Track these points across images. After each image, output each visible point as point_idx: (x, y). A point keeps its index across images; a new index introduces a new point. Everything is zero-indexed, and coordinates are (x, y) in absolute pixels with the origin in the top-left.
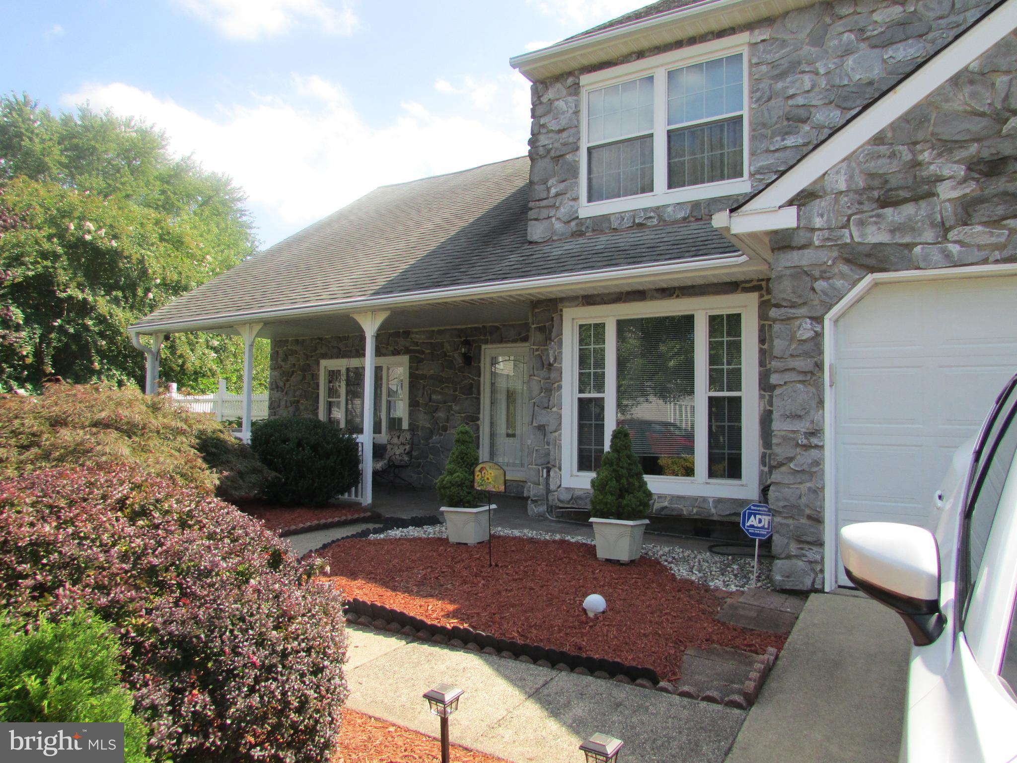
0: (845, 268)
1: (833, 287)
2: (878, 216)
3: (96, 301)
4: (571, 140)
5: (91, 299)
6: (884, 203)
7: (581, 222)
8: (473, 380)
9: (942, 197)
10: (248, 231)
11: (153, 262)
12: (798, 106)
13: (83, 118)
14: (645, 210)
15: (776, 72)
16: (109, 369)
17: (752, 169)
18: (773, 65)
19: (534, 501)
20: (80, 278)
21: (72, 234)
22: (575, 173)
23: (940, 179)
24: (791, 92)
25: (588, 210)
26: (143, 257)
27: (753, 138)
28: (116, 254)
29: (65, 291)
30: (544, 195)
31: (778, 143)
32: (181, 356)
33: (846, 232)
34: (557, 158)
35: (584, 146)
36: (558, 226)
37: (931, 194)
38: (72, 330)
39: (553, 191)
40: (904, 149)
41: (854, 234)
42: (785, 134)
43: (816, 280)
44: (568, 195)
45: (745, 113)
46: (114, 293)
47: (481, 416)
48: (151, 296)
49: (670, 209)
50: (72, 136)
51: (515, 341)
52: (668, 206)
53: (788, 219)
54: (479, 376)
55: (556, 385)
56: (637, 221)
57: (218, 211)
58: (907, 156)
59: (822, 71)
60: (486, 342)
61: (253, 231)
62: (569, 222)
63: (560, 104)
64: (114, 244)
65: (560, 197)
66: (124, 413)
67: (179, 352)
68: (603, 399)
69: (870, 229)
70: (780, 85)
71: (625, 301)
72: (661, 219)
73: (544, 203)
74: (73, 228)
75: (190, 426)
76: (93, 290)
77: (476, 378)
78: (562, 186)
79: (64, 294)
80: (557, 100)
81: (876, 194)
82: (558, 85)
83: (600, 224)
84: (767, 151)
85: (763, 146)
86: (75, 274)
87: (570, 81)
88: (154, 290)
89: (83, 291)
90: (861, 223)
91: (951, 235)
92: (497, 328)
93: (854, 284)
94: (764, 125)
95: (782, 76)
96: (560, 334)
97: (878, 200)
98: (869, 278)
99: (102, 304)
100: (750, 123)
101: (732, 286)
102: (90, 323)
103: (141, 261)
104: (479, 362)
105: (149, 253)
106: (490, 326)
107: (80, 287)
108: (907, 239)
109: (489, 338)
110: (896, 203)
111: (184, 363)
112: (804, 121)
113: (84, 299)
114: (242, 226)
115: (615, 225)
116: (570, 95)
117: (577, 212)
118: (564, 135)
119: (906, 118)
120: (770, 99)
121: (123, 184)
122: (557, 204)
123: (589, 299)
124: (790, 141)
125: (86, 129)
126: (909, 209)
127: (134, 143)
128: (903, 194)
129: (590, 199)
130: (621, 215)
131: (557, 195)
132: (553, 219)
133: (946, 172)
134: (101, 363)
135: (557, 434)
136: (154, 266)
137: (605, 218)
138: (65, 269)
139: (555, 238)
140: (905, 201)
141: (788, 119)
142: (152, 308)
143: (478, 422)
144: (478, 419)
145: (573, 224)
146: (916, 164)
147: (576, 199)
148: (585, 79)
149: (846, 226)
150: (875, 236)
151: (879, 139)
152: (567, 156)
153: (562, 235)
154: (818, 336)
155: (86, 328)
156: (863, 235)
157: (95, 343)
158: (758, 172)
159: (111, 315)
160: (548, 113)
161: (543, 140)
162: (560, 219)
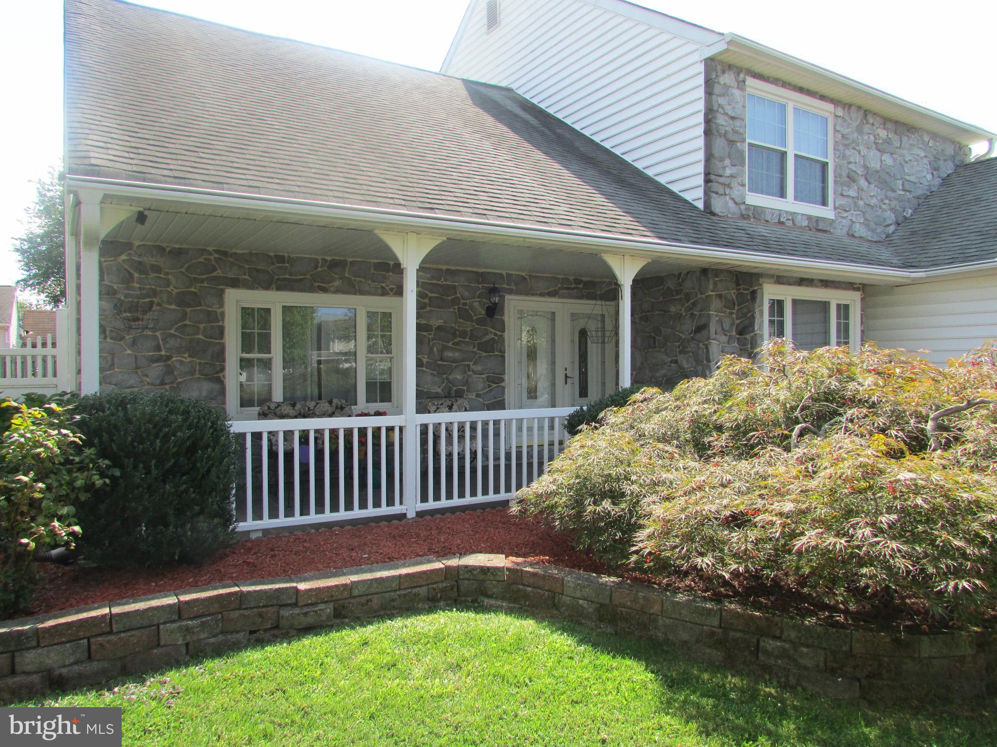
7: (748, 207)
8: (495, 335)
14: (784, 212)
17: (835, 204)
18: (844, 137)
27: (834, 182)
30: (722, 172)
34: (730, 143)
35: (747, 140)
36: (731, 205)
39: (728, 172)
42: (848, 186)
45: (830, 161)
47: (506, 377)
49: (798, 217)
51: (542, 295)
52: (798, 214)
54: (503, 331)
56: (781, 220)
59: (862, 153)
60: (510, 292)
62: (740, 204)
63: (733, 93)
70: (847, 153)
72: (793, 222)
73: (722, 180)
77: (499, 333)
83: (757, 213)
84: (840, 194)
85: (839, 189)
87: (740, 76)
92: (524, 278)
96: (761, 305)
100: (833, 170)
101: (850, 286)
104: (503, 315)
106: (515, 275)
109: (514, 288)
115: (768, 218)
120: (842, 158)
123: (781, 279)
124: (850, 193)
130: (771, 210)
131: (731, 176)
132: (728, 197)
139: (729, 215)
143: (503, 384)
144: (503, 380)
148: (750, 81)
152: (738, 144)
153: (735, 214)
158: (839, 206)
160: (722, 95)
161: (721, 120)
162: (733, 199)
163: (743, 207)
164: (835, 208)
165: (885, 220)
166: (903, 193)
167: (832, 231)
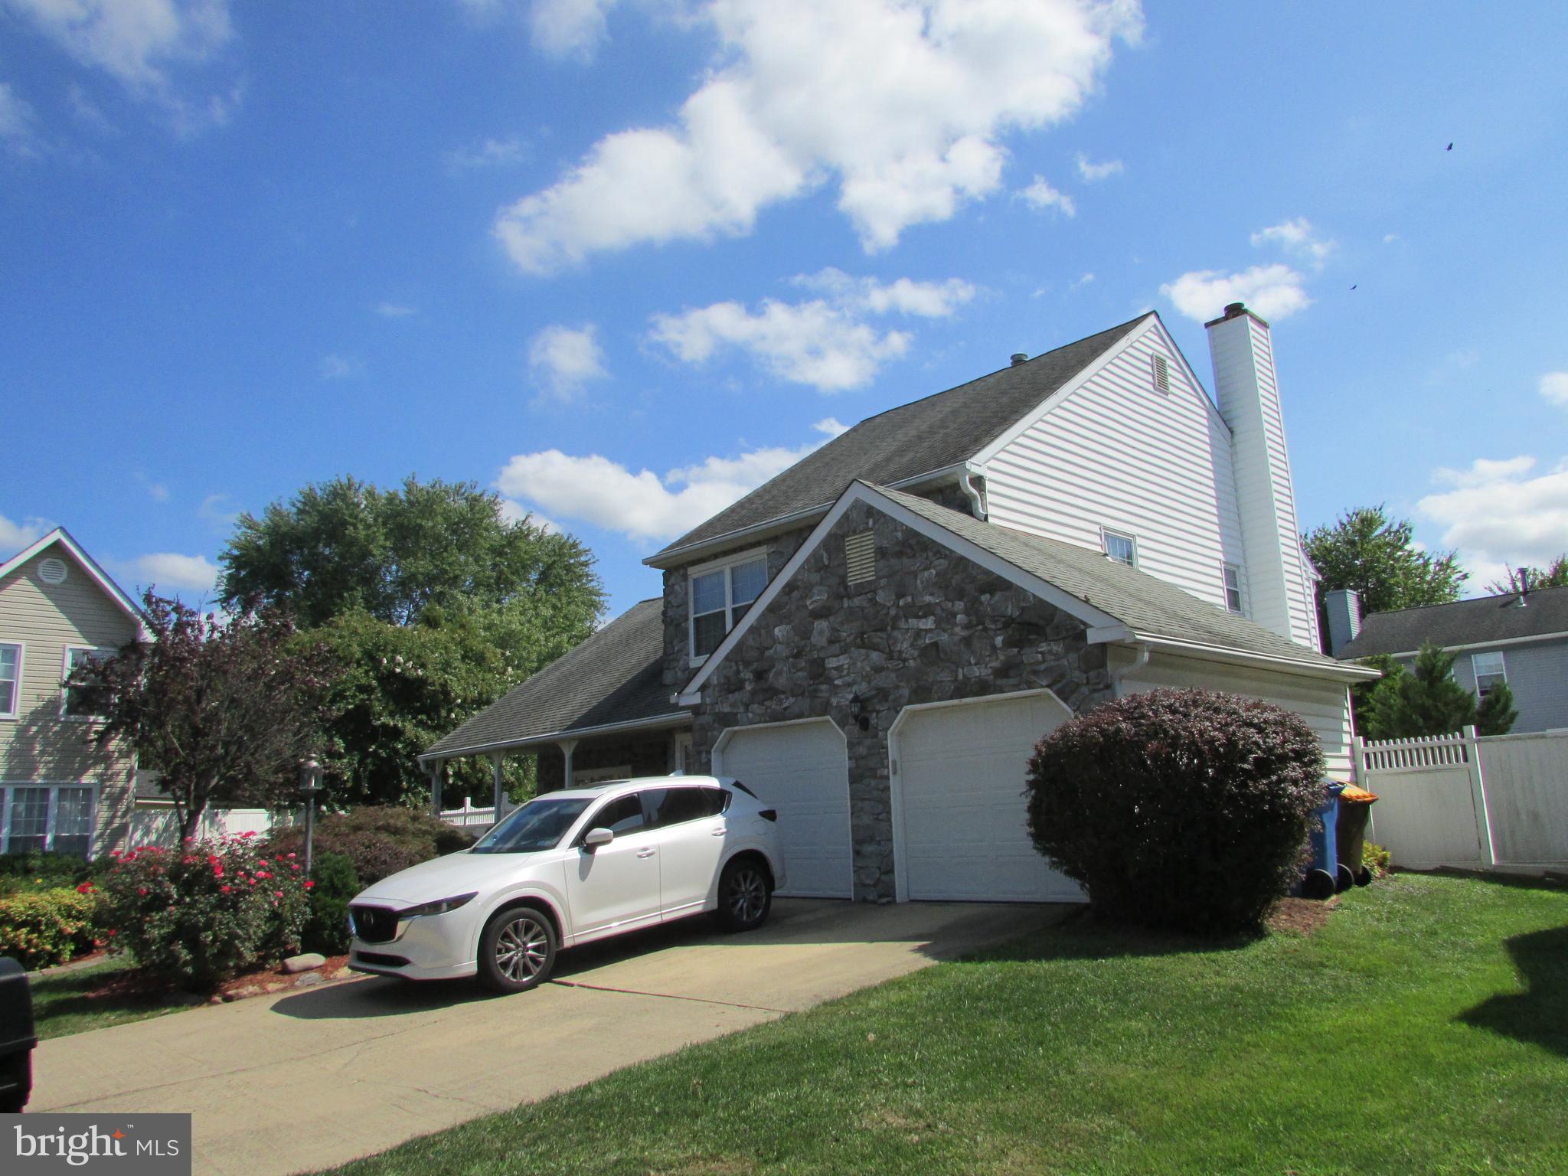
0: (717, 725)
1: (714, 734)
2: (727, 698)
3: (405, 727)
4: (686, 614)
5: (400, 725)
6: (728, 692)
7: (691, 671)
9: (746, 689)
10: (597, 598)
11: (455, 685)
13: (409, 492)
16: (416, 787)
20: (391, 707)
21: (385, 668)
22: (688, 636)
23: (745, 680)
25: (695, 663)
26: (446, 681)
28: (422, 682)
29: (379, 720)
30: (672, 651)
32: (481, 770)
33: (717, 706)
34: (678, 627)
35: (692, 617)
36: (680, 674)
37: (743, 688)
38: (384, 755)
39: (676, 649)
40: (735, 664)
41: (719, 708)
43: (708, 731)
44: (685, 652)
46: (420, 717)
48: (453, 715)
50: (396, 514)
53: (696, 699)
57: (561, 580)
58: (736, 668)
61: (602, 598)
63: (677, 588)
64: (420, 672)
65: (681, 654)
66: (392, 821)
67: (478, 766)
69: (724, 705)
73: (672, 657)
74: (385, 662)
75: (434, 829)
76: (402, 715)
78: (681, 645)
79: (379, 722)
80: (677, 584)
81: (726, 686)
82: (677, 574)
86: (387, 704)
87: (682, 572)
88: (457, 710)
89: (394, 719)
90: (721, 702)
91: (749, 708)
93: (721, 732)
97: (726, 690)
98: (725, 730)
99: (409, 728)
102: (400, 746)
103: (444, 685)
105: (451, 677)
107: (392, 715)
108: (736, 710)
110: (732, 692)
111: (483, 776)
113: (395, 726)
114: (591, 593)
116: (683, 581)
117: (689, 663)
118: (681, 609)
121: (450, 564)
122: (679, 658)
125: (411, 504)
126: (736, 695)
127: (462, 515)
128: (734, 687)
129: (695, 655)
131: (679, 651)
132: (676, 669)
133: (747, 677)
134: (409, 782)
136: (456, 689)
138: (379, 701)
139: (678, 682)
140: (735, 691)
142: (455, 726)
145: (687, 672)
146: (738, 672)
147: (688, 654)
148: (691, 571)
149: (717, 703)
150: (726, 708)
152: (683, 624)
153: (682, 680)
154: (709, 761)
155: (396, 751)
156: (722, 708)
157: (403, 764)
159: (417, 738)
162: (680, 668)
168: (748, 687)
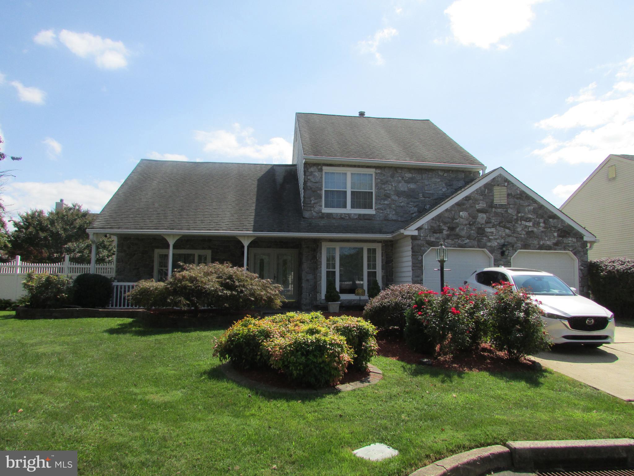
0: (427, 245)
1: (425, 249)
2: (433, 235)
4: (320, 187)
6: (434, 233)
7: (323, 214)
9: (444, 233)
12: (387, 193)
14: (345, 214)
15: (383, 182)
17: (376, 208)
18: (381, 180)
19: (305, 305)
22: (321, 198)
23: (444, 229)
24: (386, 189)
25: (325, 210)
27: (376, 199)
30: (309, 202)
31: (382, 202)
34: (314, 192)
35: (324, 189)
36: (314, 214)
37: (442, 232)
39: (313, 202)
40: (437, 222)
41: (428, 238)
42: (385, 200)
43: (421, 247)
44: (318, 204)
45: (374, 191)
49: (353, 215)
55: (319, 266)
56: (342, 217)
58: (438, 224)
59: (394, 185)
62: (319, 213)
63: (316, 174)
65: (315, 205)
68: (335, 271)
69: (432, 238)
70: (383, 186)
71: (343, 242)
72: (349, 217)
73: (309, 205)
78: (316, 201)
80: (315, 172)
81: (432, 230)
82: (315, 167)
83: (329, 215)
84: (380, 203)
85: (379, 202)
87: (319, 166)
90: (430, 236)
91: (446, 241)
93: (429, 249)
94: (379, 196)
95: (384, 184)
96: (321, 250)
97: (433, 232)
98: (431, 248)
100: (375, 195)
108: (438, 241)
110: (436, 233)
112: (389, 197)
116: (319, 171)
117: (321, 210)
118: (317, 184)
119: (438, 216)
120: (380, 189)
122: (314, 207)
124: (386, 202)
126: (438, 235)
128: (438, 231)
129: (325, 207)
130: (337, 214)
131: (314, 203)
132: (313, 211)
133: (445, 228)
135: (319, 282)
137: (331, 214)
139: (313, 218)
140: (438, 233)
141: (385, 196)
146: (439, 226)
147: (321, 206)
148: (325, 168)
149: (427, 236)
150: (433, 239)
151: (433, 219)
152: (318, 191)
153: (316, 217)
154: (422, 259)
156: (430, 239)
158: (378, 209)
160: (311, 175)
161: (309, 184)
162: (315, 211)
163: (320, 214)
164: (376, 209)
165: (410, 211)
166: (423, 199)
167: (373, 219)
168: (445, 232)
